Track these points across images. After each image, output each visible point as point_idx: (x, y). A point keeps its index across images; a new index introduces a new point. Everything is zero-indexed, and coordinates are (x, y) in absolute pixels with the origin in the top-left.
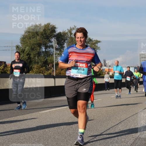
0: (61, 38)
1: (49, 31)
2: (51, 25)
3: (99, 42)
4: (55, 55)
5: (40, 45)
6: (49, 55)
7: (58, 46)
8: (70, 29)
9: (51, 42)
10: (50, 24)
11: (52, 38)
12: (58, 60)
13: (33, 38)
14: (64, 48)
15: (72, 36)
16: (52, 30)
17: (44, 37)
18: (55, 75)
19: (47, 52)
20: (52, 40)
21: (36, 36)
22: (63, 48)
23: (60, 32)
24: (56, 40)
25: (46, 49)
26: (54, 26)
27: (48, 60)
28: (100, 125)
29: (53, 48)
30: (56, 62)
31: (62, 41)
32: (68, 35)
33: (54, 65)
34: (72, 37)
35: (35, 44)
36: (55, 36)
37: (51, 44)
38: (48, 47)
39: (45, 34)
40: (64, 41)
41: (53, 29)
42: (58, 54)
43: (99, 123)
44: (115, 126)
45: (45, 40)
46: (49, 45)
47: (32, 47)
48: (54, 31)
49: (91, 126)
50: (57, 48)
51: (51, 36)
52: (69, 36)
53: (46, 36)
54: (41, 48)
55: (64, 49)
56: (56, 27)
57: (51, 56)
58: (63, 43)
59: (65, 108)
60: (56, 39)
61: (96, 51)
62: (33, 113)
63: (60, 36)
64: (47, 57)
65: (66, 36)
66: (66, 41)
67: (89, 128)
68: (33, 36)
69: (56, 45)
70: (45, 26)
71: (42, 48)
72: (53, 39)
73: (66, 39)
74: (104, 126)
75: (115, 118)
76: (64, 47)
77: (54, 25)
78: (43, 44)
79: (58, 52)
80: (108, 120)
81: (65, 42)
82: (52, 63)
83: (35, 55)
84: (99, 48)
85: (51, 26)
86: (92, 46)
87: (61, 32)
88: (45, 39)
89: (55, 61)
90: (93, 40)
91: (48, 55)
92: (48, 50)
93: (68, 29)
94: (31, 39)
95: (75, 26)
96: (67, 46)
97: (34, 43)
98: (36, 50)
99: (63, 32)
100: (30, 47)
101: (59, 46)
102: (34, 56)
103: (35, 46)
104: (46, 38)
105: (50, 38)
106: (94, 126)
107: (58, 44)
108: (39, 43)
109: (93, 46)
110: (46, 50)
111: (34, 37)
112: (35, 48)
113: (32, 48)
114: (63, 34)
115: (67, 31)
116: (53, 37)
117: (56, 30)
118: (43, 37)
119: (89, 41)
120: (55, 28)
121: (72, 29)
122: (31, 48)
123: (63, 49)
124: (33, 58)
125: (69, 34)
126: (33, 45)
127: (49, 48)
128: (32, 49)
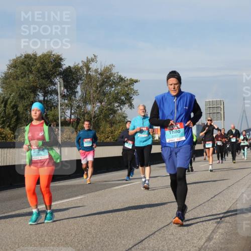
0: (71, 77)
1: (51, 65)
2: (53, 55)
3: (136, 81)
4: (61, 106)
5: (34, 90)
6: (51, 107)
7: (65, 90)
8: (86, 61)
9: (55, 84)
10: (52, 52)
11: (55, 77)
12: (66, 116)
13: (22, 78)
14: (77, 94)
15: (89, 72)
16: (56, 64)
17: (41, 75)
18: (60, 142)
19: (47, 101)
20: (56, 81)
21: (28, 74)
22: (75, 95)
23: (69, 66)
24: (61, 81)
25: (44, 96)
26: (59, 56)
27: (48, 116)
28: (137, 226)
29: (57, 95)
30: (63, 118)
31: (74, 82)
32: (83, 72)
33: (58, 124)
34: (90, 74)
35: (26, 88)
36: (60, 74)
37: (54, 88)
38: (48, 93)
39: (44, 70)
40: (77, 82)
41: (58, 61)
42: (67, 105)
43: (137, 224)
44: (165, 228)
45: (44, 81)
46: (50, 89)
47: (20, 93)
48: (60, 65)
49: (122, 229)
50: (64, 95)
51: (54, 73)
52: (85, 73)
53: (44, 74)
54: (36, 95)
55: (77, 96)
56: (63, 58)
57: (54, 108)
58: (74, 85)
59: (78, 199)
60: (63, 79)
61: (131, 98)
62: (22, 209)
63: (70, 74)
64: (47, 110)
65: (80, 72)
66: (80, 82)
67: (120, 232)
68: (22, 74)
69: (62, 88)
70: (44, 56)
71: (39, 95)
72: (58, 78)
73: (81, 79)
74: (145, 228)
75: (164, 214)
76: (77, 92)
77: (59, 54)
78: (41, 89)
79: (66, 101)
80: (153, 218)
81: (78, 84)
82: (55, 121)
83: (26, 107)
84: (136, 92)
85: (55, 57)
86: (124, 89)
87: (72, 66)
88: (43, 79)
89: (61, 117)
90: (126, 79)
91: (48, 107)
92: (49, 97)
93: (82, 61)
94: (19, 80)
95: (95, 56)
96: (82, 91)
97: (24, 87)
98: (27, 98)
99: (75, 67)
100: (18, 94)
101: (67, 91)
102: (25, 109)
103: (27, 91)
104: (45, 78)
105: (53, 77)
106: (129, 229)
107: (65, 87)
108: (33, 85)
109: (126, 89)
110: (46, 98)
111: (25, 76)
112: (26, 94)
113: (22, 94)
114: (74, 70)
115: (81, 65)
116: (58, 75)
117: (62, 63)
118: (39, 75)
119: (119, 82)
120: (61, 59)
121: (90, 62)
122: (20, 95)
123: (75, 97)
124: (23, 113)
125: (85, 70)
126: (23, 90)
127: (51, 95)
128: (22, 97)
